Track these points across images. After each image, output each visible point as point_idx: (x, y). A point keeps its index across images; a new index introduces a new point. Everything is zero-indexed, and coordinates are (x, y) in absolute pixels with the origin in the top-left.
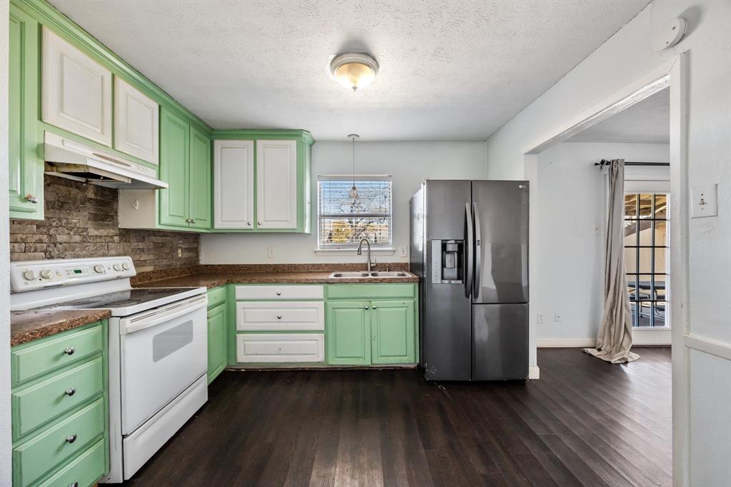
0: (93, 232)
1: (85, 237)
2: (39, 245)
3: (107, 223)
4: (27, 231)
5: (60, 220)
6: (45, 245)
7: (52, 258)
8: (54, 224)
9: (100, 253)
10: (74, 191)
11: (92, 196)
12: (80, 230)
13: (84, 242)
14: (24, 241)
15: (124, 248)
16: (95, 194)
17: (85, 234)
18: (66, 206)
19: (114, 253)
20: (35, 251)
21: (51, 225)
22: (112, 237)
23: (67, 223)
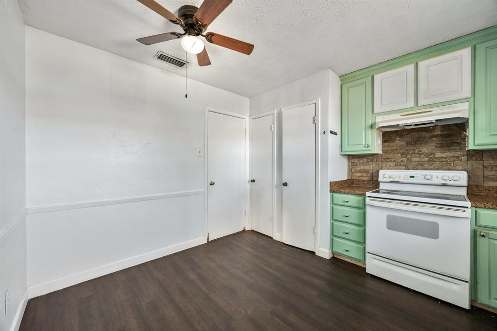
0: (439, 154)
1: (431, 158)
2: (402, 163)
3: (453, 148)
4: (396, 157)
5: (414, 150)
6: (405, 163)
7: (408, 169)
8: (410, 153)
9: (446, 168)
10: (423, 134)
11: (439, 133)
12: (427, 155)
13: (431, 161)
14: (394, 161)
15: (472, 165)
16: (442, 131)
17: (432, 156)
18: (418, 143)
19: (460, 168)
20: (400, 166)
21: (408, 153)
22: (457, 157)
23: (419, 151)
